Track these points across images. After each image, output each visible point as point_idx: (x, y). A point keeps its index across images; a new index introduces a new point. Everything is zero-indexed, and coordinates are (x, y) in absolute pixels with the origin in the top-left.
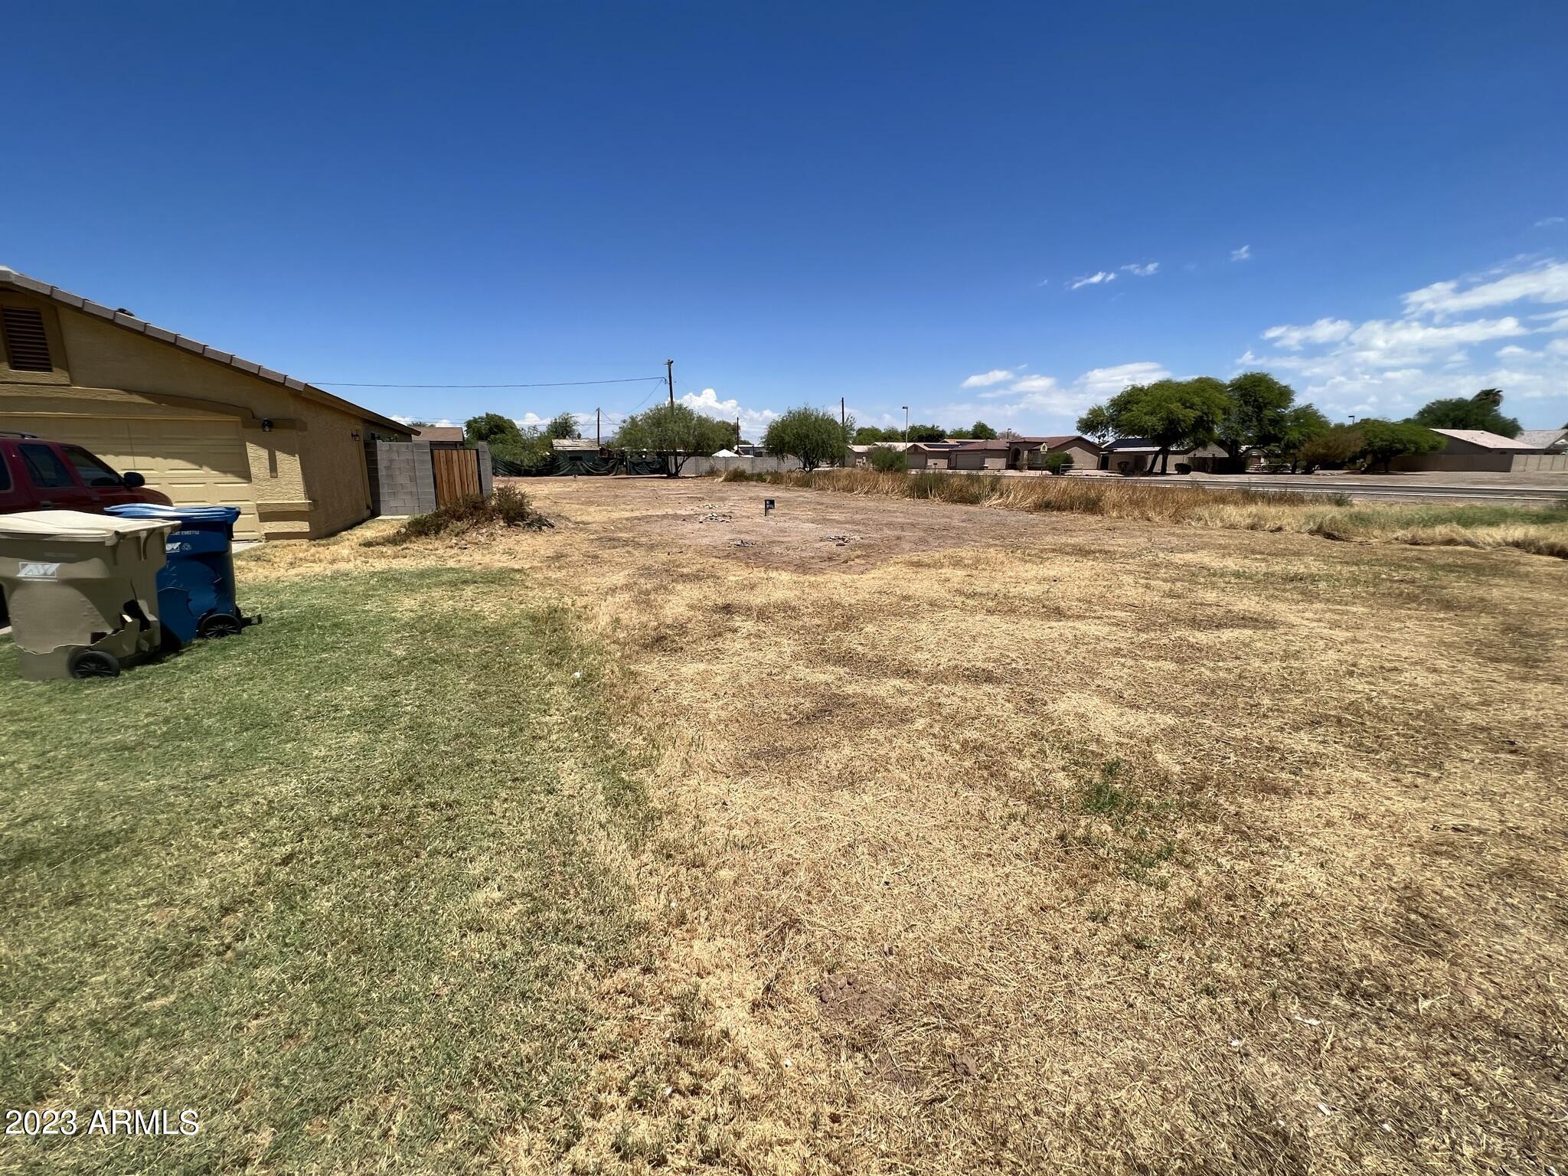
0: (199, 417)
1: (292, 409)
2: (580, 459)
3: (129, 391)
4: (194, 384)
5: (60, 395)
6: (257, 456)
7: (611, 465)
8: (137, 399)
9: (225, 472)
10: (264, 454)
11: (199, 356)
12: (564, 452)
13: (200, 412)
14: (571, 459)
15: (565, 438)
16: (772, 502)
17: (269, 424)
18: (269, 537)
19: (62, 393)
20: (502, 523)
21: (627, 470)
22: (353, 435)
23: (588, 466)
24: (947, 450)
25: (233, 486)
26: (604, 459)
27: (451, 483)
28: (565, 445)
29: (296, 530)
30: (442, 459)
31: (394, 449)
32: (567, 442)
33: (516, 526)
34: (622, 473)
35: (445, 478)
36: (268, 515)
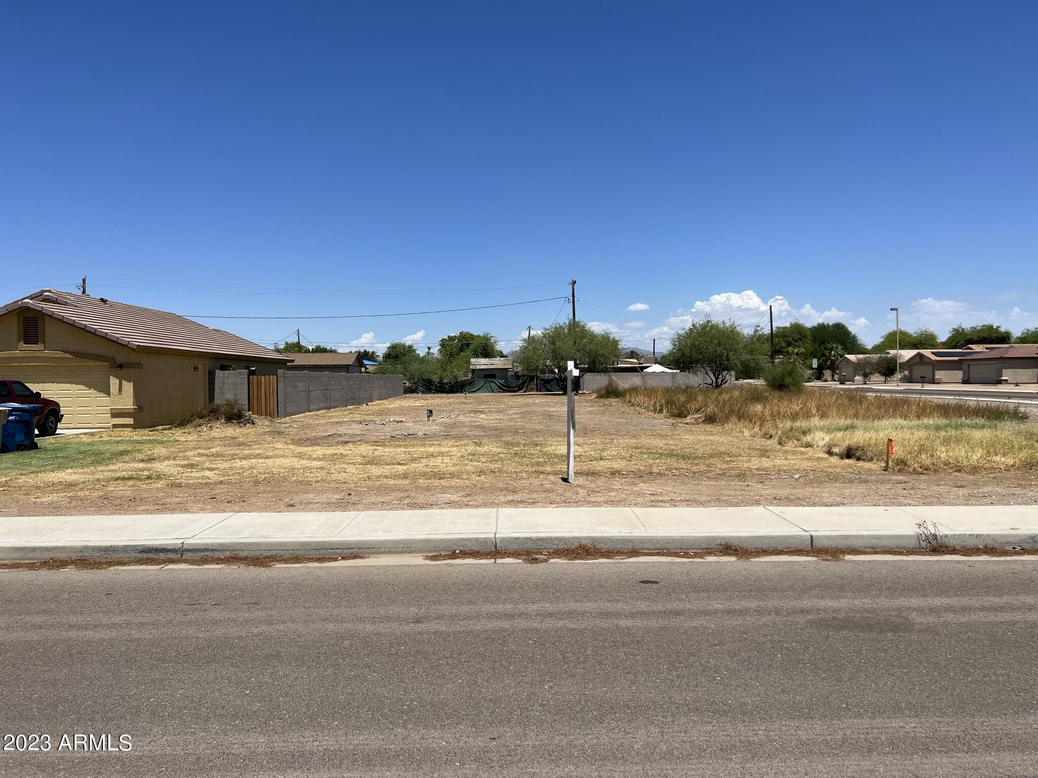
0: (92, 363)
1: (134, 358)
2: (494, 376)
3: (65, 352)
4: (91, 349)
5: (39, 355)
6: (114, 382)
7: (521, 381)
8: (68, 356)
9: (100, 391)
10: (117, 381)
11: (93, 334)
12: (479, 370)
13: (93, 361)
14: (486, 376)
15: (483, 357)
16: (431, 412)
17: (121, 366)
18: (115, 426)
19: (40, 354)
20: (223, 421)
21: (537, 386)
22: (194, 368)
23: (500, 383)
24: (956, 358)
25: (103, 399)
26: (517, 376)
27: (259, 398)
28: (481, 363)
29: (127, 423)
30: (255, 382)
31: (226, 375)
32: (483, 361)
33: (231, 422)
34: (531, 390)
35: (255, 395)
36: (115, 414)
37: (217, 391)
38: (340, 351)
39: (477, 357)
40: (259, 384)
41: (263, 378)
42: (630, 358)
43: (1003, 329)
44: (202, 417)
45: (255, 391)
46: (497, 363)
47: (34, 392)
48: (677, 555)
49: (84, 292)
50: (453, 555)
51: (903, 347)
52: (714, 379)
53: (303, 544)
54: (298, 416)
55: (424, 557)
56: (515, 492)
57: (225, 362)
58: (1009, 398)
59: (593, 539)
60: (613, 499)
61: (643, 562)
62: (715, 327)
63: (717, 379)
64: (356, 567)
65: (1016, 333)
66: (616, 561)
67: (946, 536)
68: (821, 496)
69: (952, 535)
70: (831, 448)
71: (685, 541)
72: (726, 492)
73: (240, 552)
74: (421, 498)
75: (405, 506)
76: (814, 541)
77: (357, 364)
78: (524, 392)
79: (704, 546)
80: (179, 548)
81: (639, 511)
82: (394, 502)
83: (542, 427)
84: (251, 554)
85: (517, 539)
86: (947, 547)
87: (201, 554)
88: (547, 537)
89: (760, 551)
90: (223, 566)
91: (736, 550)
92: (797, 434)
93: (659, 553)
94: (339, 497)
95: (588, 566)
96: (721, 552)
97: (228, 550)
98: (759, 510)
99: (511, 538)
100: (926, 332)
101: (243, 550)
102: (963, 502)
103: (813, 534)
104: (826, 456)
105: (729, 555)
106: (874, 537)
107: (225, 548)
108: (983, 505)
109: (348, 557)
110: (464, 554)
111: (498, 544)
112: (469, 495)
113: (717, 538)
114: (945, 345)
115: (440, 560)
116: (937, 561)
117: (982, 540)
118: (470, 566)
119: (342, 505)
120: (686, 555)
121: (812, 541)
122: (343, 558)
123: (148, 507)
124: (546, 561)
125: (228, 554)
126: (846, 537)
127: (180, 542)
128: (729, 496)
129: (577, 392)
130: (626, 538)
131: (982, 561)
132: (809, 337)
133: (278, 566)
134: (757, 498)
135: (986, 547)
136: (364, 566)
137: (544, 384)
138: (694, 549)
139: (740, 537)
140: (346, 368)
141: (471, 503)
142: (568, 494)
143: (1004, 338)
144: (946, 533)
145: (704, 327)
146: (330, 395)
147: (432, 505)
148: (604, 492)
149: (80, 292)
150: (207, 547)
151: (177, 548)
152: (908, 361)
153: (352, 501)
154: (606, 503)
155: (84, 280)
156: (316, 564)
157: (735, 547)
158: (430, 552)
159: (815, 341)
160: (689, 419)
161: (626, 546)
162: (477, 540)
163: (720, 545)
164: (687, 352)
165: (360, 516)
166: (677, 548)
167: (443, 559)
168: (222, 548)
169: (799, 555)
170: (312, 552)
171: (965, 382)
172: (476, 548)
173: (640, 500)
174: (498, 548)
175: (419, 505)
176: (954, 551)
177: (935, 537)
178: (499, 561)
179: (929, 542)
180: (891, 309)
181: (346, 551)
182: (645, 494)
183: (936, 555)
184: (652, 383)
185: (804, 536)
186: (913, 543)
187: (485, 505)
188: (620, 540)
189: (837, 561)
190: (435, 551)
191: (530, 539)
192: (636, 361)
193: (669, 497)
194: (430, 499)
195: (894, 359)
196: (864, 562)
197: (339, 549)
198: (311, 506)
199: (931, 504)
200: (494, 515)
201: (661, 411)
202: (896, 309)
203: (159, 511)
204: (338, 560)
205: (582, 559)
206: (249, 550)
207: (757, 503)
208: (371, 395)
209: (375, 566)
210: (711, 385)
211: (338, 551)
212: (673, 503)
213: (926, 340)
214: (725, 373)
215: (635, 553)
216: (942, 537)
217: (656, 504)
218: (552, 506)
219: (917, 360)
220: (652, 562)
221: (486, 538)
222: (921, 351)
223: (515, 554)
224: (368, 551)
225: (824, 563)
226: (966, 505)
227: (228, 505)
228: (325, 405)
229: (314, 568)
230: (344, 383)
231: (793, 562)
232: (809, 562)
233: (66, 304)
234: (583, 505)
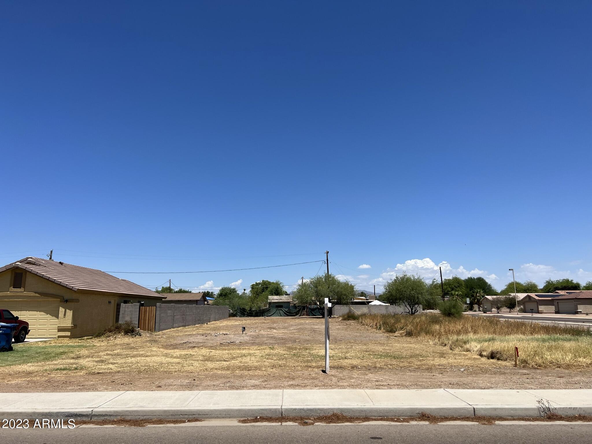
0: (51, 299)
1: (74, 296)
2: (281, 307)
3: (36, 293)
4: (51, 290)
6: (62, 310)
8: (37, 295)
9: (53, 316)
10: (64, 310)
11: (53, 282)
14: (277, 306)
16: (244, 328)
17: (67, 301)
18: (59, 337)
19: (21, 294)
20: (123, 334)
21: (307, 313)
22: (109, 302)
23: (285, 311)
24: (550, 298)
25: (54, 320)
26: (295, 307)
27: (145, 320)
28: (274, 299)
29: (67, 335)
30: (143, 310)
31: (127, 306)
32: (276, 297)
33: (128, 335)
34: (304, 315)
35: (143, 318)
36: (60, 330)
37: (121, 316)
38: (193, 292)
39: (272, 295)
40: (145, 311)
41: (148, 308)
42: (361, 296)
43: (575, 282)
44: (111, 332)
45: (143, 316)
46: (284, 298)
47: (15, 316)
48: (392, 420)
49: (51, 258)
50: (256, 420)
51: (518, 292)
52: (410, 310)
53: (165, 411)
54: (166, 331)
55: (238, 421)
56: (294, 379)
57: (127, 298)
58: (584, 322)
59: (342, 410)
60: (353, 384)
61: (372, 425)
62: (408, 279)
63: (412, 309)
64: (197, 427)
65: (583, 284)
66: (356, 424)
67: (555, 409)
68: (478, 382)
69: (559, 408)
70: (481, 352)
71: (398, 411)
72: (421, 380)
73: (127, 417)
74: (237, 383)
75: (227, 388)
76: (476, 412)
77: (202, 300)
78: (299, 316)
79: (409, 414)
80: (90, 414)
81: (368, 391)
82: (221, 385)
83: (310, 338)
84: (133, 418)
85: (295, 409)
86: (557, 416)
87: (103, 418)
88: (314, 409)
89: (443, 417)
90: (115, 425)
91: (428, 417)
92: (461, 344)
93: (382, 418)
94: (188, 381)
95: (338, 428)
96: (419, 418)
97: (119, 416)
98: (441, 391)
99: (291, 409)
100: (531, 283)
101: (129, 416)
102: (563, 387)
103: (475, 407)
104: (479, 357)
105: (424, 420)
106: (512, 409)
107: (118, 414)
108: (575, 389)
109: (192, 420)
110: (263, 419)
111: (283, 413)
112: (266, 381)
113: (417, 409)
114: (543, 290)
115: (248, 423)
116: (552, 425)
117: (577, 411)
118: (266, 427)
119: (190, 387)
120: (398, 420)
121: (474, 412)
122: (189, 421)
123: (73, 388)
124: (313, 424)
125: (119, 418)
126: (495, 409)
127: (91, 410)
128: (423, 382)
129: (330, 316)
130: (361, 409)
131: (578, 425)
132: (463, 285)
133: (149, 426)
134: (439, 383)
135: (580, 415)
136: (202, 426)
137: (311, 311)
138: (402, 416)
139: (431, 409)
140: (196, 302)
141: (267, 386)
142: (326, 381)
143: (576, 287)
144: (555, 407)
145: (402, 279)
146: (186, 318)
147: (243, 387)
148: (347, 379)
149: (48, 259)
150: (107, 413)
151: (89, 414)
152: (522, 300)
153: (196, 384)
154: (349, 387)
155: (51, 252)
156: (172, 425)
157: (428, 415)
158: (242, 417)
159: (467, 287)
160: (396, 334)
161: (362, 415)
162: (270, 410)
163: (419, 413)
164: (394, 293)
165: (200, 394)
166: (393, 416)
167: (250, 422)
168: (116, 414)
169: (467, 421)
170: (170, 416)
171: (557, 312)
172: (270, 416)
173: (369, 384)
174: (283, 415)
175: (235, 387)
176: (561, 418)
177: (549, 409)
178: (284, 424)
179: (546, 413)
180: (510, 270)
181: (190, 416)
182: (372, 381)
183: (550, 421)
184: (374, 311)
185: (470, 408)
186: (536, 414)
187: (275, 387)
188: (358, 410)
189: (491, 425)
190: (244, 417)
191: (303, 409)
192: (364, 298)
193: (387, 383)
194: (242, 383)
195: (514, 299)
196: (507, 425)
197: (187, 415)
198: (171, 387)
199: (544, 388)
200: (281, 394)
201: (380, 328)
202: (512, 270)
203: (80, 390)
204: (186, 422)
205: (335, 423)
206: (132, 416)
207: (440, 387)
208: (210, 318)
209: (208, 426)
210: (409, 313)
211: (186, 416)
212: (389, 387)
213: (531, 288)
214: (416, 306)
215: (367, 419)
216: (553, 409)
217: (379, 387)
218: (316, 388)
219: (527, 299)
220: (378, 425)
221: (276, 409)
222: (529, 294)
223: (294, 420)
224: (204, 416)
225: (483, 426)
226: (565, 389)
227: (122, 386)
228: (183, 324)
229: (171, 427)
230: (194, 311)
231: (464, 425)
232: (474, 425)
233: (40, 265)
234: (335, 388)
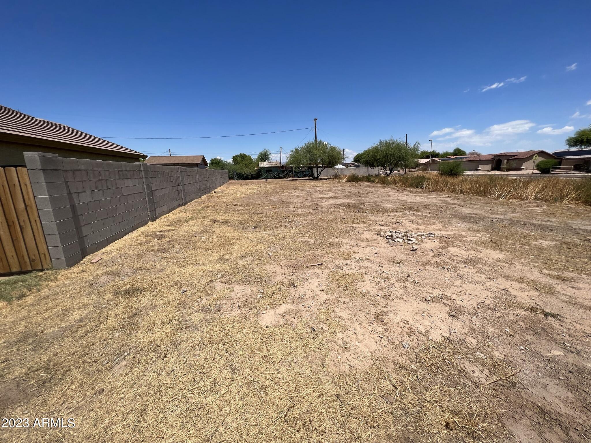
2: (271, 171)
7: (285, 173)
12: (263, 168)
14: (267, 171)
15: (265, 161)
21: (293, 176)
23: (275, 174)
26: (283, 170)
28: (264, 164)
34: (290, 177)
46: (272, 164)
78: (287, 179)
140: (198, 165)
152: (425, 163)
202: (432, 141)
219: (431, 162)
222: (433, 159)
